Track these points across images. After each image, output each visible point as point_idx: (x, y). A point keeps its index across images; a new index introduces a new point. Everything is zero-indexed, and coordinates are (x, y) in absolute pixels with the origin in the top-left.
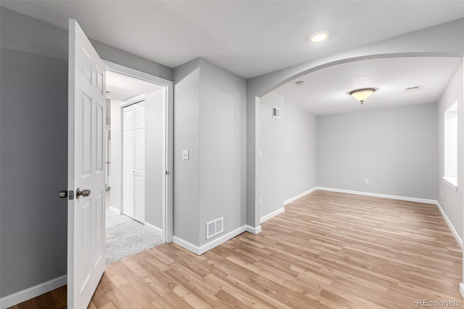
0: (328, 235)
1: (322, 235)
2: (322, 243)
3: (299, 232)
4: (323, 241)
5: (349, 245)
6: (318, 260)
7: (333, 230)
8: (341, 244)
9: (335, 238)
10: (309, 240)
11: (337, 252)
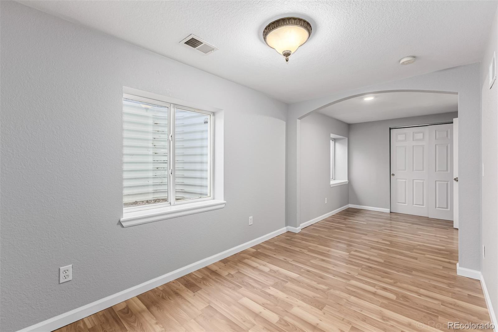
0: (363, 266)
1: (370, 267)
2: (369, 258)
3: (403, 272)
4: (368, 259)
5: (342, 256)
6: (371, 246)
7: (355, 274)
8: (350, 256)
9: (355, 262)
10: (385, 261)
11: (356, 250)
